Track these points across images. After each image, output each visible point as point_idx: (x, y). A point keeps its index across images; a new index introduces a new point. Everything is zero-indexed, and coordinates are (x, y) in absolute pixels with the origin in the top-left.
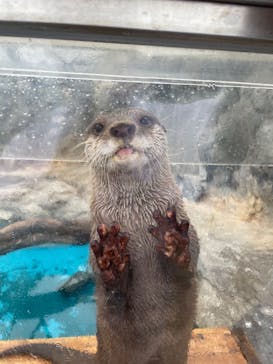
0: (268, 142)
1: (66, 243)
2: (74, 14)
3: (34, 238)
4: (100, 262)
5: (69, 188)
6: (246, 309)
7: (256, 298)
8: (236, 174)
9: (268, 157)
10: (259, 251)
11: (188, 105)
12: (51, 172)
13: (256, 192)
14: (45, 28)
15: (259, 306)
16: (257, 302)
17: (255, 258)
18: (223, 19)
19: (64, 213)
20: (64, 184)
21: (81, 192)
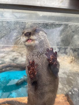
0: (76, 40)
1: (18, 70)
2: (16, 1)
3: (8, 69)
4: (29, 72)
5: (18, 54)
6: (69, 89)
7: (72, 86)
8: (67, 50)
9: (76, 45)
10: (73, 72)
11: (52, 30)
12: (13, 50)
13: (72, 55)
14: (8, 6)
15: (73, 88)
16: (73, 87)
17: (72, 74)
18: (61, 3)
19: (17, 61)
20: (17, 53)
21: (22, 55)
